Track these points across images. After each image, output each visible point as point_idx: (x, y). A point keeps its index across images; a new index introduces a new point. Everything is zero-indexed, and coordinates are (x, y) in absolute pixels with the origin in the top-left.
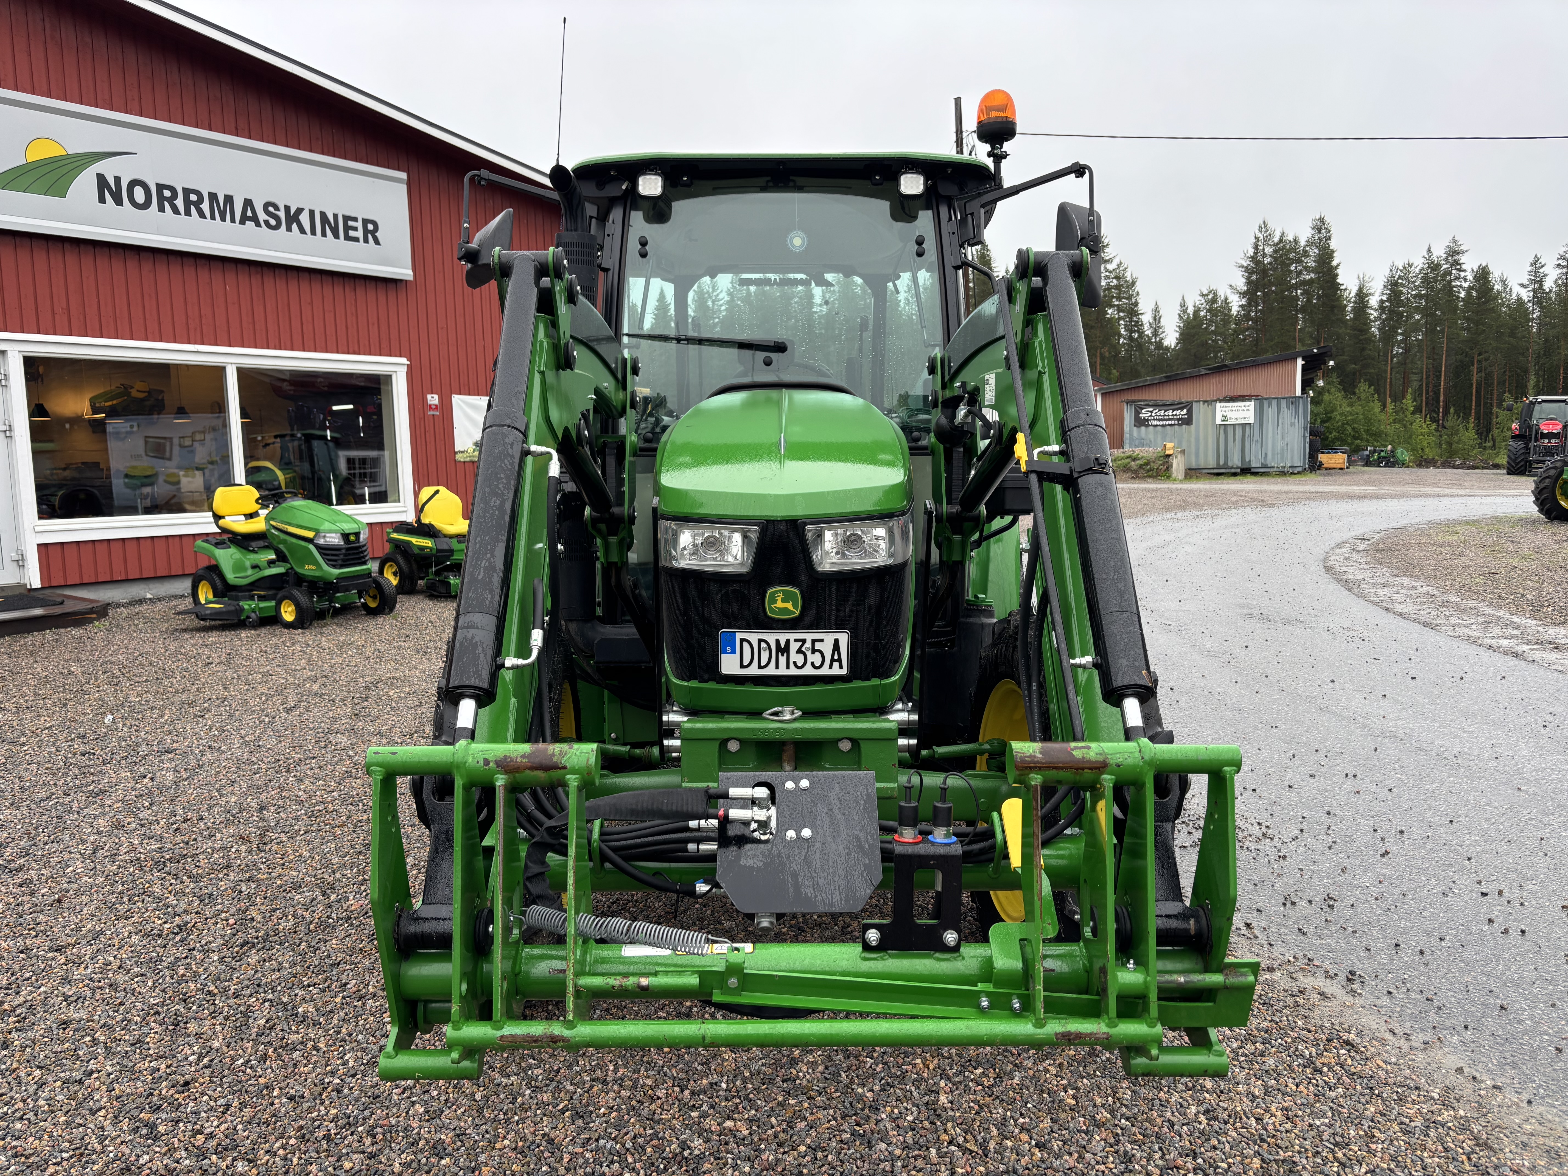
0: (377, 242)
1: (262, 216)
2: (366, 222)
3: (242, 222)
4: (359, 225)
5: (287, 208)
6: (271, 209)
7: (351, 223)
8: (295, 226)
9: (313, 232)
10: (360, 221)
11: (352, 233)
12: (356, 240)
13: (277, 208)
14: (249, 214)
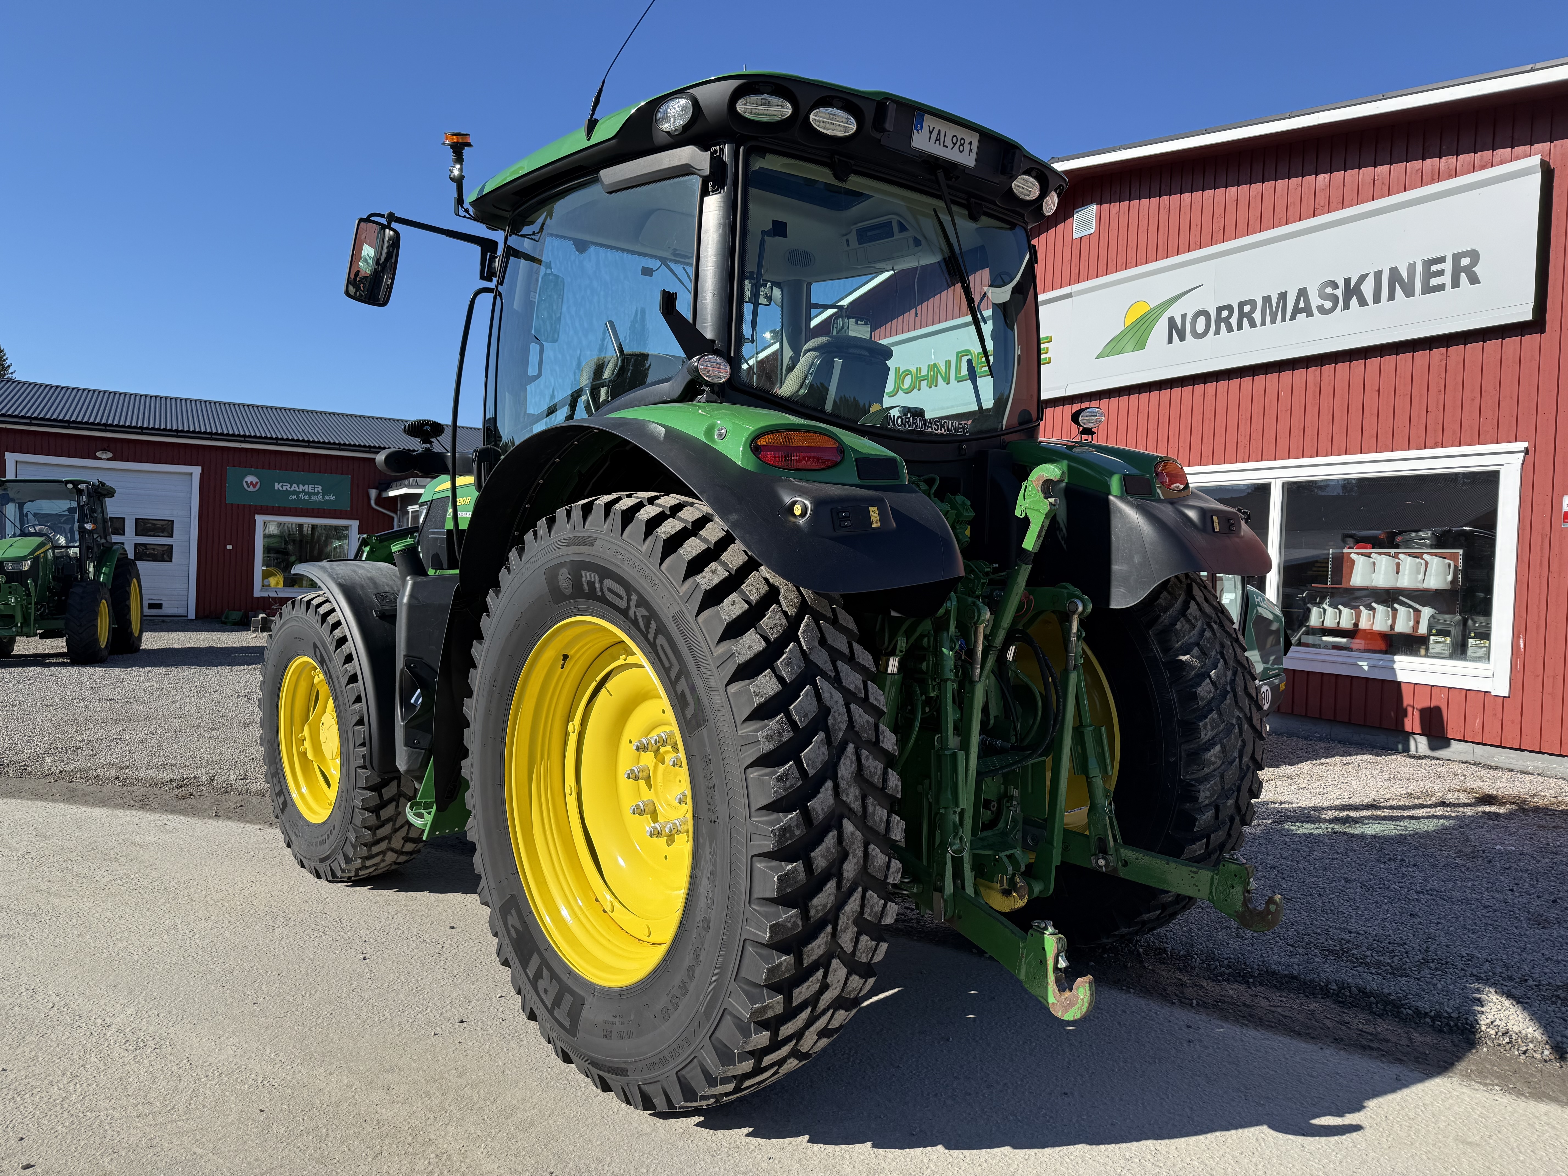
0: (1474, 280)
1: (1315, 301)
2: (1457, 257)
3: (1293, 318)
4: (1447, 266)
5: (1347, 281)
6: (1329, 290)
7: (1434, 268)
8: (1354, 301)
9: (1377, 299)
10: (1449, 260)
11: (1434, 282)
12: (1441, 287)
13: (1335, 286)
14: (1302, 305)
